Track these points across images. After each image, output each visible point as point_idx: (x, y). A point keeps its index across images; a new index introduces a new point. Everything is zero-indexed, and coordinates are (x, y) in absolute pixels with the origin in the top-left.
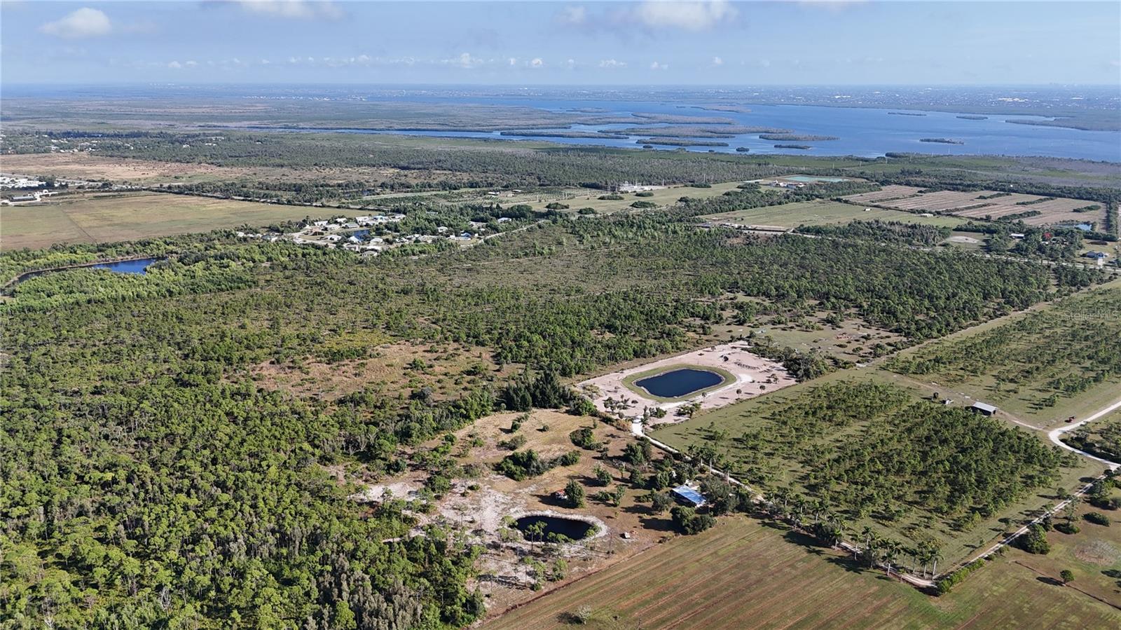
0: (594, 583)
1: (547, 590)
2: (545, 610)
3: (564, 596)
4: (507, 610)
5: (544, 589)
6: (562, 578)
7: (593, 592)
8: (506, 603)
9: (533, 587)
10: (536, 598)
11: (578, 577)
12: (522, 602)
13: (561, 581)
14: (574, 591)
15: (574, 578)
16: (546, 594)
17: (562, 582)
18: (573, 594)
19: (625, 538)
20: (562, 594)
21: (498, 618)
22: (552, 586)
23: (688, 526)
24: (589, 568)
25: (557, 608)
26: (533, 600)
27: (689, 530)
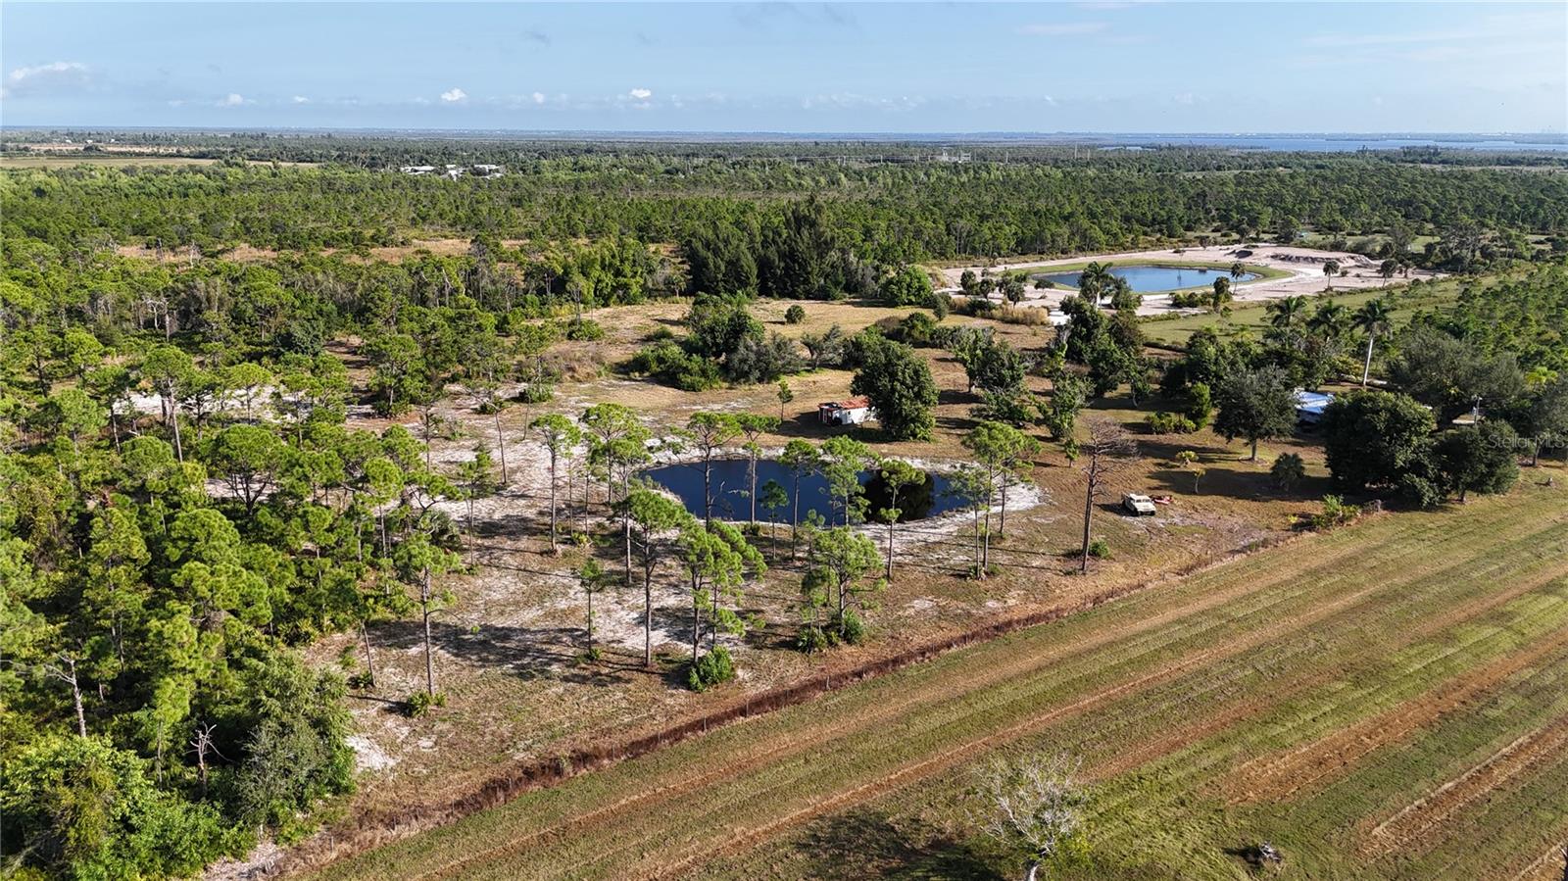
0: (1036, 659)
1: (764, 688)
2: (742, 790)
3: (864, 717)
4: (491, 789)
5: (750, 684)
6: (850, 635)
7: (1039, 703)
8: (503, 745)
9: (679, 675)
10: (697, 726)
11: (939, 636)
12: (604, 743)
13: (846, 649)
14: (925, 696)
15: (919, 641)
16: (758, 704)
17: (849, 656)
18: (920, 711)
19: (1135, 513)
20: (851, 707)
21: (408, 831)
22: (794, 669)
23: (1417, 468)
24: (991, 604)
25: (821, 781)
26: (676, 735)
27: (1421, 483)
